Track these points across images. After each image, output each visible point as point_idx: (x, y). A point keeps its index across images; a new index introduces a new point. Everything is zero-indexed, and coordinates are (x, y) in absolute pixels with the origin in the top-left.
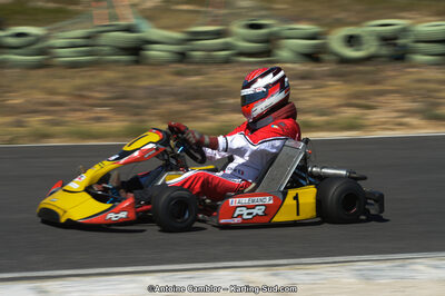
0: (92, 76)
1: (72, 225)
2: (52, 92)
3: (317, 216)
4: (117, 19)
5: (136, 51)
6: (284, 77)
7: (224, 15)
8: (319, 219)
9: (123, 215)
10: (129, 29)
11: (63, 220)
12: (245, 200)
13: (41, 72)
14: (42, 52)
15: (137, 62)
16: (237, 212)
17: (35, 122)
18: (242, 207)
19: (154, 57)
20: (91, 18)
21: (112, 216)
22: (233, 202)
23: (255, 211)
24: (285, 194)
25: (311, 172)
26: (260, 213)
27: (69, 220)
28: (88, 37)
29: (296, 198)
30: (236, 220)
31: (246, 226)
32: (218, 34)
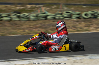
0: (37, 22)
1: (20, 52)
2: (30, 25)
3: (69, 50)
4: (42, 12)
5: (46, 17)
6: (64, 22)
7: (62, 10)
8: (71, 51)
9: (29, 50)
10: (44, 13)
11: (19, 51)
12: (54, 47)
13: (28, 22)
14: (28, 18)
15: (46, 19)
16: (53, 49)
17: (27, 31)
18: (54, 48)
19: (49, 18)
20: (37, 11)
21: (27, 50)
22: (52, 47)
23: (56, 49)
24: (63, 46)
25: (70, 41)
26: (57, 49)
27: (20, 51)
28: (37, 15)
29: (65, 46)
30: (52, 51)
31: (54, 52)
32: (61, 14)
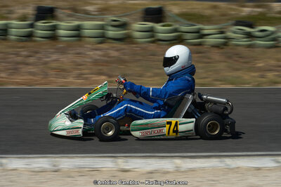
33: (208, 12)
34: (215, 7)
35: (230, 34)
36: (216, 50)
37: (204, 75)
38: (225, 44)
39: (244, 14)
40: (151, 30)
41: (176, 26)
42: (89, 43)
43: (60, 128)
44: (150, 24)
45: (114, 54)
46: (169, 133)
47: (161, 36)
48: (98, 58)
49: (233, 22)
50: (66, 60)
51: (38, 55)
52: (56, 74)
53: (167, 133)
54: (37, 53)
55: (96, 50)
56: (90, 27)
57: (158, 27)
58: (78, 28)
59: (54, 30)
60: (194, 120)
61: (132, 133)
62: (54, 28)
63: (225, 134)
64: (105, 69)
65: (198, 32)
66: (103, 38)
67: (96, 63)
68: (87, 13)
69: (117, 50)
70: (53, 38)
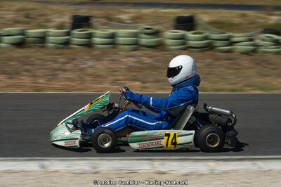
33: (237, 20)
34: (244, 16)
35: (258, 42)
36: (245, 57)
37: (234, 81)
38: (254, 51)
39: (271, 22)
40: (183, 38)
41: (207, 34)
42: (123, 50)
43: (59, 138)
44: (181, 32)
45: (148, 60)
46: (167, 145)
47: (192, 43)
48: (132, 64)
49: (262, 30)
50: (101, 66)
51: (75, 62)
52: (92, 80)
53: (165, 145)
54: (74, 59)
55: (130, 57)
56: (123, 34)
57: (190, 34)
58: (113, 36)
59: (89, 38)
60: (193, 132)
61: (130, 144)
62: (90, 36)
63: (225, 146)
64: (139, 75)
65: (228, 39)
66: (137, 46)
67: (130, 69)
68: (120, 21)
69: (150, 57)
70: (89, 45)
